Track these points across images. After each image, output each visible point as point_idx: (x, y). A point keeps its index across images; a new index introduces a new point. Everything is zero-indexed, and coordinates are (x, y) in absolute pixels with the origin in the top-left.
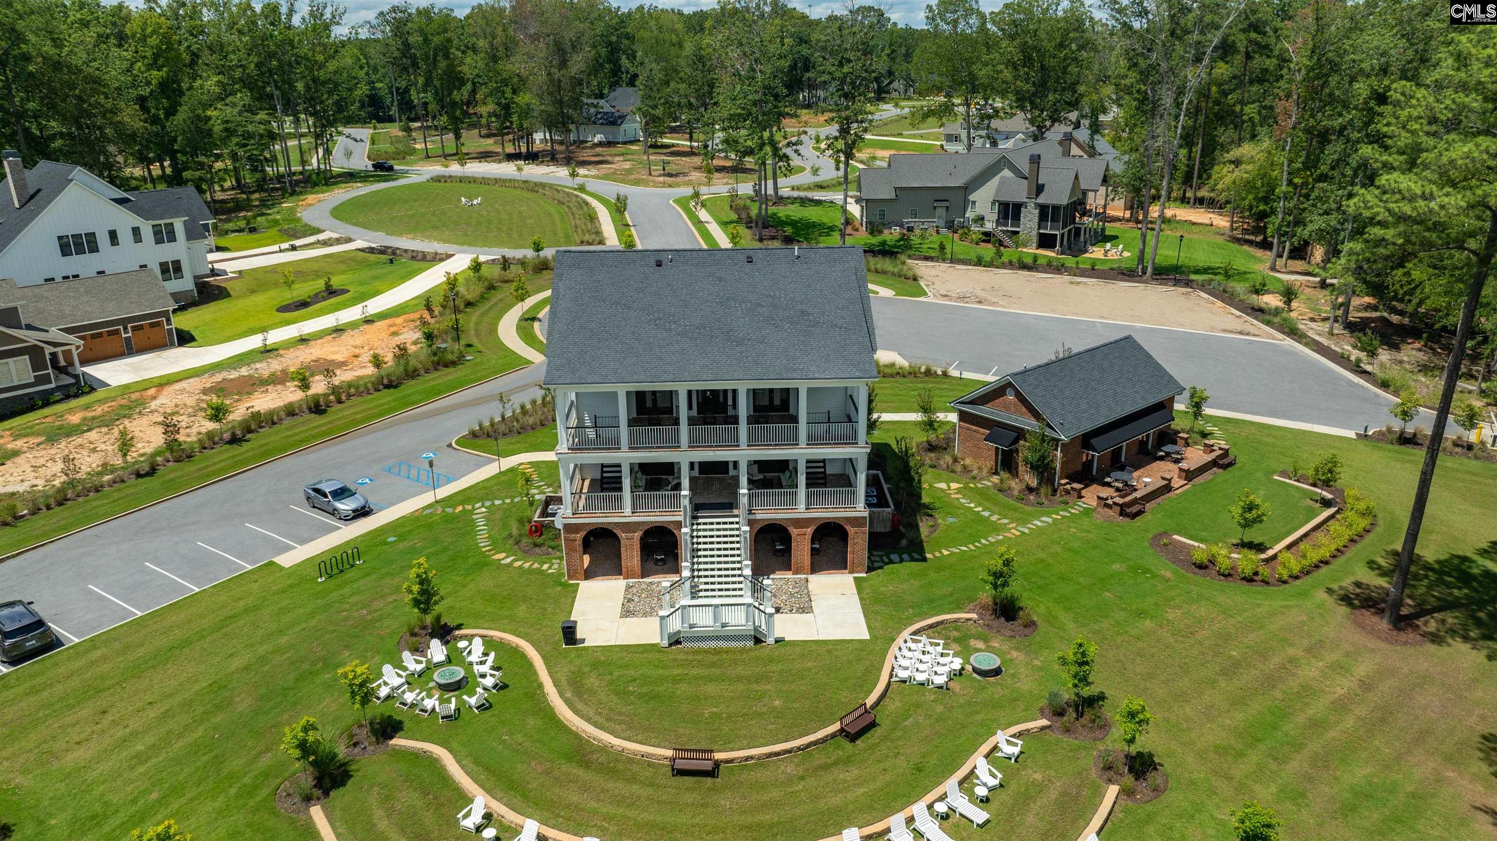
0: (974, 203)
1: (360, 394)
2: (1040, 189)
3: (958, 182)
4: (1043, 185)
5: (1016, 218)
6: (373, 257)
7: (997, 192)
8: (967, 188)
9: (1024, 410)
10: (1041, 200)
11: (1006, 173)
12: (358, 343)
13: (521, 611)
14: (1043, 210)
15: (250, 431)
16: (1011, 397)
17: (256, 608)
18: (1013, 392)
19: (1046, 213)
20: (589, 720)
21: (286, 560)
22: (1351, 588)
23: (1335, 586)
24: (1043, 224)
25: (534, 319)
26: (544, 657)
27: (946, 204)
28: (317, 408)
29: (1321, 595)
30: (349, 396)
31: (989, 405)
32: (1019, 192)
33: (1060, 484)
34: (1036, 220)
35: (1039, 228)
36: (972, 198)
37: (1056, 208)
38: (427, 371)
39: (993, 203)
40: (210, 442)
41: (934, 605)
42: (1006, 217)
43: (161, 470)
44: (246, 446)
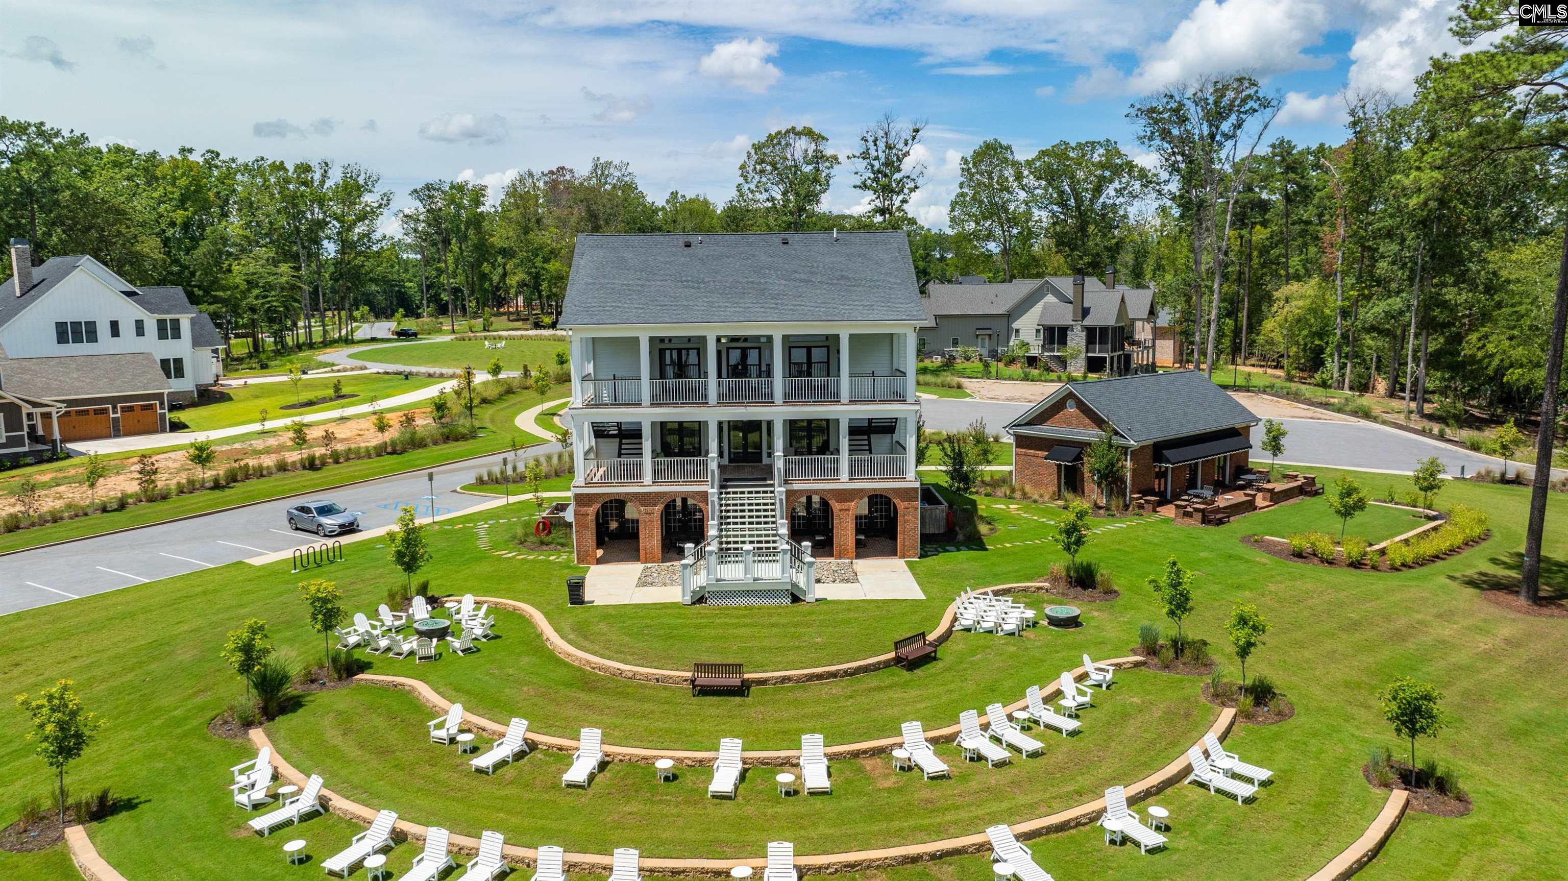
0: (1017, 331)
1: (359, 458)
2: (1086, 312)
3: (1001, 309)
4: (1089, 309)
5: (1063, 342)
6: (387, 377)
7: (1041, 317)
8: (1010, 316)
9: (1087, 421)
10: (1088, 322)
11: (1050, 298)
12: (363, 427)
13: (522, 585)
14: (1091, 332)
15: (235, 481)
16: (1071, 410)
17: (215, 591)
18: (1074, 405)
19: (1094, 335)
20: (594, 653)
21: (257, 561)
22: (1476, 576)
23: (1458, 575)
24: (1091, 346)
25: (554, 414)
26: (547, 615)
27: (989, 332)
28: (311, 465)
29: (1443, 580)
30: (348, 459)
31: (1049, 423)
32: (1064, 315)
33: (1131, 499)
34: (1083, 343)
35: (1087, 351)
36: (1015, 325)
37: (1104, 330)
38: (435, 443)
39: (1038, 331)
40: (191, 488)
41: (998, 577)
42: (1052, 342)
43: (130, 508)
44: (228, 492)
